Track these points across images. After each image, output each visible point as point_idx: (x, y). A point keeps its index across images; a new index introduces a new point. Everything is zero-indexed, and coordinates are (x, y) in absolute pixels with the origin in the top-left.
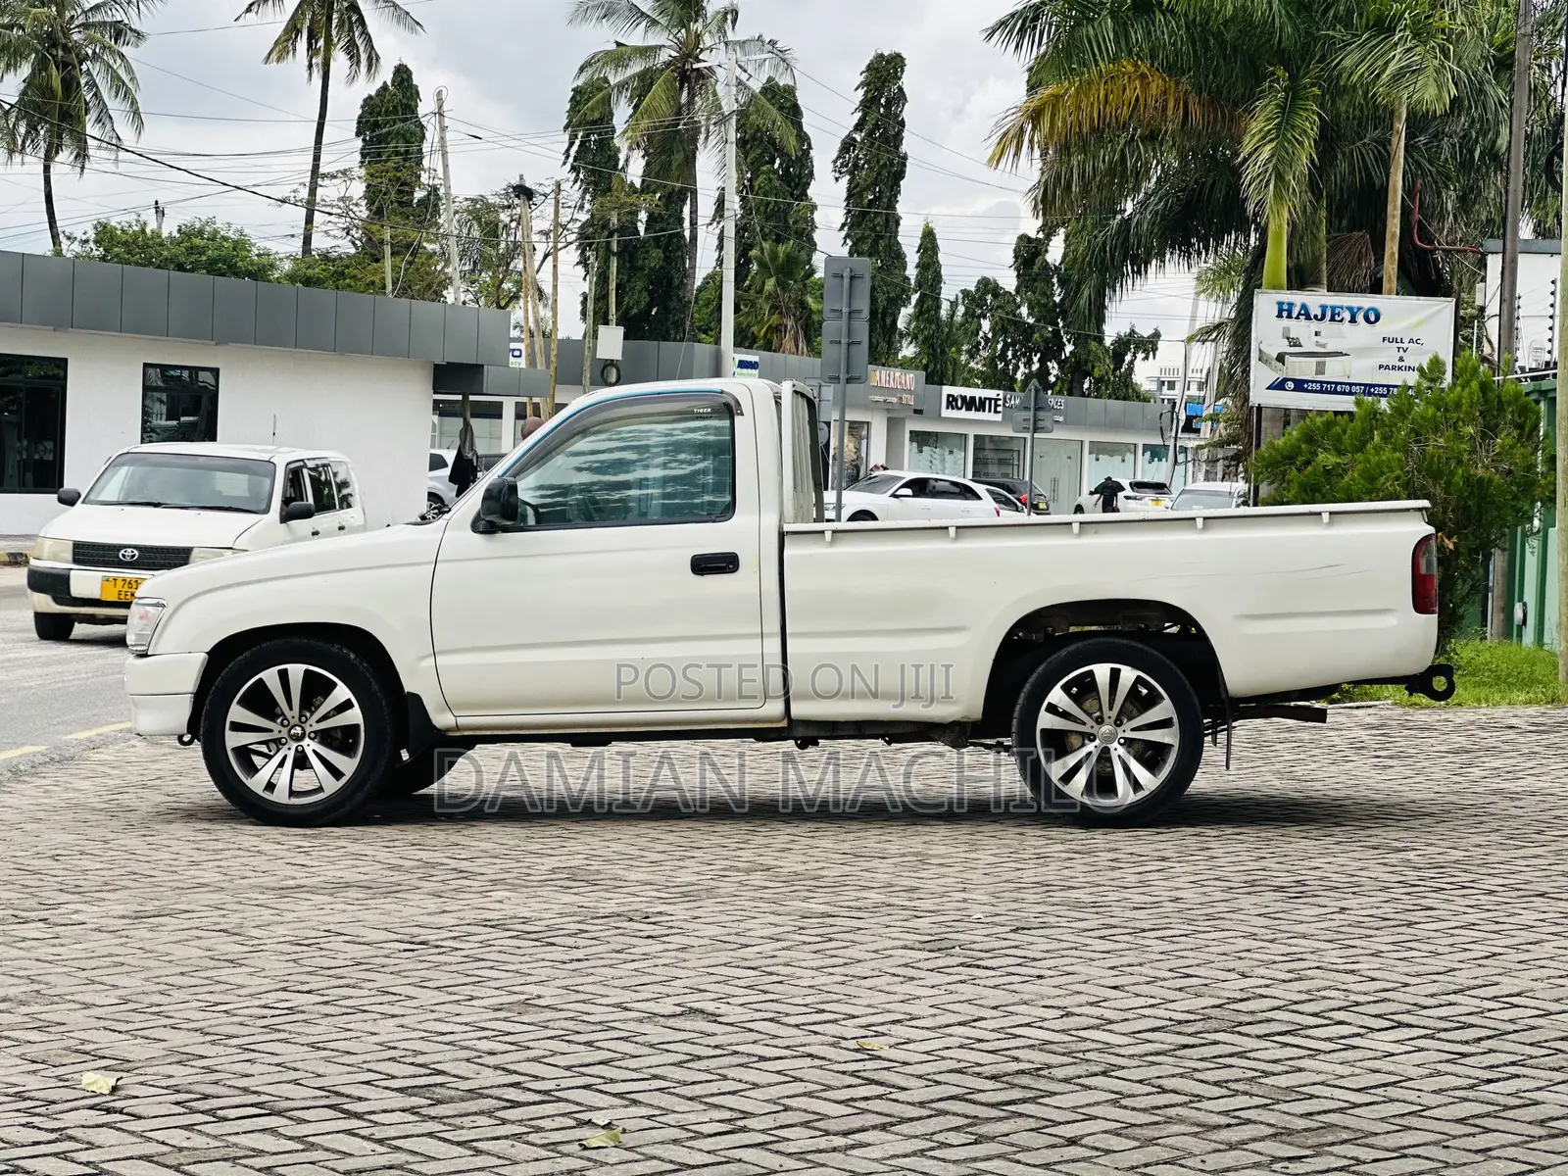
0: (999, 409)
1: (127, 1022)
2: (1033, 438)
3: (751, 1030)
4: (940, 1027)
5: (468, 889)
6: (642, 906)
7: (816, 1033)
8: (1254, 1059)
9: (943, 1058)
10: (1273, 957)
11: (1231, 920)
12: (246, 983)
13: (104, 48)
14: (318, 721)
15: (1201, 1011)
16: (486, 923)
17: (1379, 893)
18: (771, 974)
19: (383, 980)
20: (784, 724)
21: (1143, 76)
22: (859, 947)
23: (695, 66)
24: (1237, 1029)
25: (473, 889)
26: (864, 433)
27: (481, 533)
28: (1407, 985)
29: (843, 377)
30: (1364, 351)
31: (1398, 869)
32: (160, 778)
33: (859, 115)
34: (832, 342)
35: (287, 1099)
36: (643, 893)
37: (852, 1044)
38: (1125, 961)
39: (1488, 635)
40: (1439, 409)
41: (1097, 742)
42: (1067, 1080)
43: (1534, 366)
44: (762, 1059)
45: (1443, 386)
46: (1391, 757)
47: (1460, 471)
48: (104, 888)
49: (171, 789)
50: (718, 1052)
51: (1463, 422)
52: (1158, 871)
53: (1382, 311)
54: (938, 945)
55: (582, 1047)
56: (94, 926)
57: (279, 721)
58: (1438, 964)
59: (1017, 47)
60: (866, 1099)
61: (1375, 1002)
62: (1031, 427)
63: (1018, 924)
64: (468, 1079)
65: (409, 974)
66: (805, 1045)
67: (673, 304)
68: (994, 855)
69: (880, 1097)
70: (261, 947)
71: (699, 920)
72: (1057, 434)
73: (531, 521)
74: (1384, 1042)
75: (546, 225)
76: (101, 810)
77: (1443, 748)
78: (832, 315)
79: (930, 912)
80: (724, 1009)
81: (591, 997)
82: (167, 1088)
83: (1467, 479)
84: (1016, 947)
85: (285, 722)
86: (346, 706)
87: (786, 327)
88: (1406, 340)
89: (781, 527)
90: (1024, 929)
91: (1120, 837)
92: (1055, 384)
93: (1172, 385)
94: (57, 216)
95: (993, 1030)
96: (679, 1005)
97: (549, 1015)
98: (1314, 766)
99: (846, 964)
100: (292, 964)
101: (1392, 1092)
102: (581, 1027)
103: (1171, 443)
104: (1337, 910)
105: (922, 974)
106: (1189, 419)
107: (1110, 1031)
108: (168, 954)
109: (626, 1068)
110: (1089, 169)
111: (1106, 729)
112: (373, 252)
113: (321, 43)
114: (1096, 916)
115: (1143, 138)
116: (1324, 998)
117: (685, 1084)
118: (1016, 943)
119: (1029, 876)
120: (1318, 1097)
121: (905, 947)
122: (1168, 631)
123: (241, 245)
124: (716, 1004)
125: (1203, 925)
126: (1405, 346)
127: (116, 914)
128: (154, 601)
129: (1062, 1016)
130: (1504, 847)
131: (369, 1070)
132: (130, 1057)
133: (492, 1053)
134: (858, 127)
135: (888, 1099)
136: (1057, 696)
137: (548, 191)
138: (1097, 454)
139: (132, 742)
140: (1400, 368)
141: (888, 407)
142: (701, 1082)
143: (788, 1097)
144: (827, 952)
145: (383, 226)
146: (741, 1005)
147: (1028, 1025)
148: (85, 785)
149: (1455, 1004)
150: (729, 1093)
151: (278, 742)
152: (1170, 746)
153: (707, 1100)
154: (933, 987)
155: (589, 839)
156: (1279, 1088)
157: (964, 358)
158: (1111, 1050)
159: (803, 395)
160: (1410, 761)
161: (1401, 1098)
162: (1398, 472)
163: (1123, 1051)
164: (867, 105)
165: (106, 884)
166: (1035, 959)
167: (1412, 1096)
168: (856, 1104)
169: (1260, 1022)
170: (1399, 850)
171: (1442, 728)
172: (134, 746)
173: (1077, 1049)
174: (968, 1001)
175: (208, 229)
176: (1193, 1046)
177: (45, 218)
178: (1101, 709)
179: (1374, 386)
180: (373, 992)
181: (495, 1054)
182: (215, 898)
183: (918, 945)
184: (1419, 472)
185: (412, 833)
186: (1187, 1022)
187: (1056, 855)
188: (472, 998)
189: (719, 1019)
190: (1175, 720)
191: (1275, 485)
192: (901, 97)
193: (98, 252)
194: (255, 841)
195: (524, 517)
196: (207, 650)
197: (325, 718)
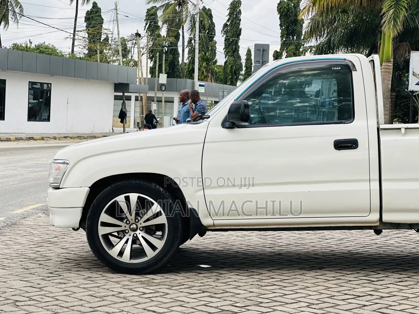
14: (144, 222)
20: (378, 224)
27: (227, 128)
33: (228, 17)
57: (125, 221)
67: (176, 70)
78: (257, 63)
85: (128, 222)
87: (208, 76)
89: (378, 126)
115: (341, 12)
123: (54, 50)
128: (62, 161)
134: (228, 21)
139: (40, 214)
145: (95, 46)
151: (124, 232)
164: (230, 14)
172: (40, 217)
192: (240, 12)
196: (90, 186)
197: (148, 220)
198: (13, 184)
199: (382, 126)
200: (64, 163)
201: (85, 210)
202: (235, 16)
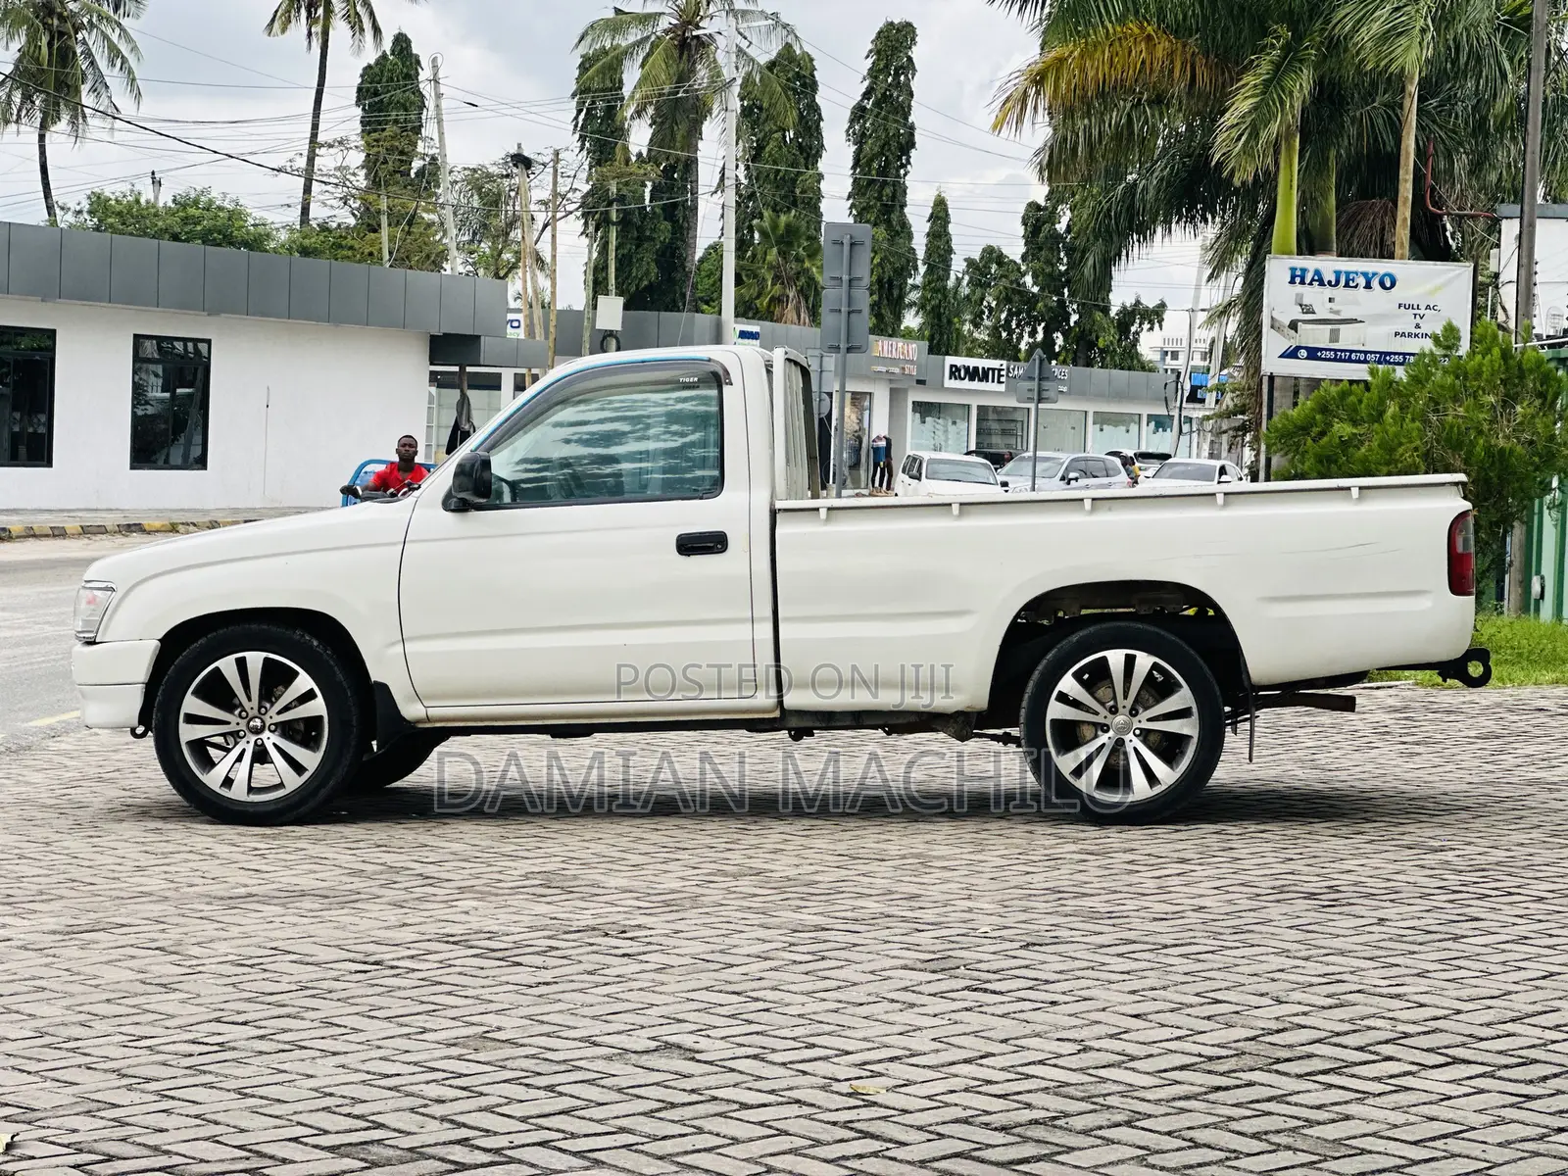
0: (1003, 379)
1: (39, 1060)
2: (1037, 409)
3: (732, 1070)
4: (943, 1066)
5: (433, 898)
6: (620, 917)
7: (805, 1073)
8: (1296, 1104)
9: (947, 1105)
10: (1309, 979)
11: (1261, 933)
12: (176, 1013)
13: (100, 17)
14: (279, 713)
15: (1233, 1045)
16: (449, 939)
17: (1419, 901)
18: (757, 1000)
19: (328, 1008)
20: (777, 714)
21: (1149, 38)
22: (854, 966)
23: (694, 33)
24: (1275, 1067)
25: (438, 899)
26: (867, 403)
27: (453, 511)
28: (1459, 1012)
29: (843, 346)
30: (1380, 318)
31: (1437, 872)
32: (118, 770)
33: (866, 83)
34: (832, 311)
35: (202, 1161)
36: (623, 903)
37: (844, 1087)
38: (1148, 983)
39: (1505, 609)
40: (1457, 377)
41: (1111, 733)
42: (1086, 1132)
43: (1552, 334)
44: (745, 1106)
45: (1460, 353)
46: (1417, 744)
47: (1481, 441)
48: (37, 898)
49: (128, 782)
50: (695, 1097)
51: (1484, 390)
52: (1179, 875)
53: (1398, 277)
54: (941, 965)
55: (542, 1093)
56: (20, 943)
57: (237, 712)
58: (1490, 986)
59: (1021, 9)
60: (860, 1156)
61: (1425, 1033)
62: (1036, 397)
63: (1029, 940)
64: (409, 1133)
65: (358, 1000)
66: (791, 1089)
67: (676, 274)
68: (1002, 856)
69: (875, 1154)
70: (200, 968)
71: (680, 935)
72: (1062, 404)
73: (507, 498)
74: (1437, 1082)
75: (546, 195)
76: (51, 806)
77: (1473, 733)
78: (833, 283)
79: (932, 924)
80: (704, 1044)
81: (556, 1028)
82: (67, 1146)
83: (1488, 449)
84: (1027, 967)
85: (244, 714)
86: (309, 696)
87: (788, 296)
88: (1423, 307)
89: (772, 504)
90: (1035, 944)
91: (1136, 835)
92: (1059, 354)
93: (1175, 355)
94: (52, 186)
95: (1002, 1069)
96: (653, 1039)
97: (509, 1051)
98: (1337, 753)
99: (839, 988)
100: (230, 989)
101: (1454, 1145)
102: (544, 1067)
103: (1175, 413)
104: (1375, 921)
105: (925, 999)
106: (1194, 389)
107: (1133, 1069)
108: (96, 977)
109: (590, 1119)
110: (1095, 132)
111: (1120, 719)
112: (370, 222)
113: (320, 11)
114: (1112, 929)
115: (1150, 102)
116: (1370, 1028)
117: (656, 1139)
118: (1027, 962)
119: (1038, 881)
120: (1370, 1152)
121: (905, 967)
122: (1186, 613)
123: (236, 215)
124: (694, 1038)
125: (1230, 940)
126: (1421, 312)
127: (46, 928)
128: (104, 585)
129: (1079, 1051)
130: (1549, 845)
131: (299, 1124)
132: (35, 1105)
133: (440, 1101)
134: (866, 95)
135: (884, 1157)
136: (1068, 684)
137: (546, 160)
138: (1102, 425)
140: (1416, 335)
141: (890, 378)
142: (673, 1137)
143: (772, 1155)
144: (820, 974)
145: (379, 196)
146: (722, 1038)
147: (1041, 1062)
148: (37, 777)
149: (1514, 1035)
150: (705, 1150)
151: (236, 735)
152: (1189, 737)
153: (680, 1159)
154: (935, 1016)
155: (567, 839)
156: (1326, 1140)
157: (967, 327)
158: (1136, 1094)
159: (796, 363)
160: (1438, 748)
161: (1465, 1152)
162: (1418, 442)
163: (1149, 1095)
164: (875, 74)
165: (41, 893)
166: (1047, 982)
167: (1476, 1150)
168: (848, 1163)
169: (1300, 1058)
170: (1436, 851)
171: (1468, 710)
173: (1097, 1092)
174: (975, 1033)
175: (203, 198)
176: (1227, 1088)
177: (41, 188)
178: (1115, 698)
179: (1390, 354)
180: (316, 1024)
181: (443, 1102)
182: (156, 910)
183: (919, 965)
184: (1438, 442)
185: (379, 832)
186: (1219, 1058)
187: (1068, 856)
188: (425, 1031)
189: (698, 1056)
190: (1195, 710)
191: (1290, 456)
192: (910, 67)
193: (93, 222)
194: (209, 842)
195: (500, 495)
196: (160, 637)
197: (286, 709)
198: (43, 662)
199: (779, 505)
200: (106, 589)
201: (151, 688)
202: (894, 79)
